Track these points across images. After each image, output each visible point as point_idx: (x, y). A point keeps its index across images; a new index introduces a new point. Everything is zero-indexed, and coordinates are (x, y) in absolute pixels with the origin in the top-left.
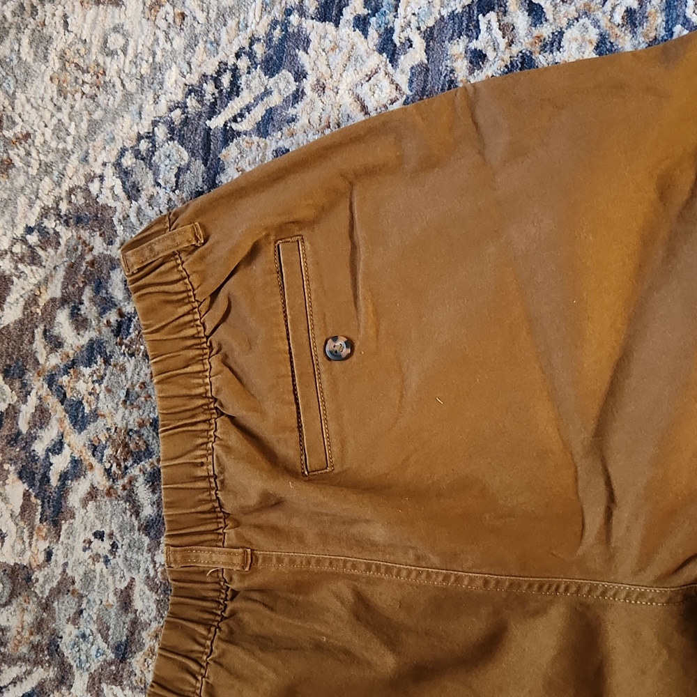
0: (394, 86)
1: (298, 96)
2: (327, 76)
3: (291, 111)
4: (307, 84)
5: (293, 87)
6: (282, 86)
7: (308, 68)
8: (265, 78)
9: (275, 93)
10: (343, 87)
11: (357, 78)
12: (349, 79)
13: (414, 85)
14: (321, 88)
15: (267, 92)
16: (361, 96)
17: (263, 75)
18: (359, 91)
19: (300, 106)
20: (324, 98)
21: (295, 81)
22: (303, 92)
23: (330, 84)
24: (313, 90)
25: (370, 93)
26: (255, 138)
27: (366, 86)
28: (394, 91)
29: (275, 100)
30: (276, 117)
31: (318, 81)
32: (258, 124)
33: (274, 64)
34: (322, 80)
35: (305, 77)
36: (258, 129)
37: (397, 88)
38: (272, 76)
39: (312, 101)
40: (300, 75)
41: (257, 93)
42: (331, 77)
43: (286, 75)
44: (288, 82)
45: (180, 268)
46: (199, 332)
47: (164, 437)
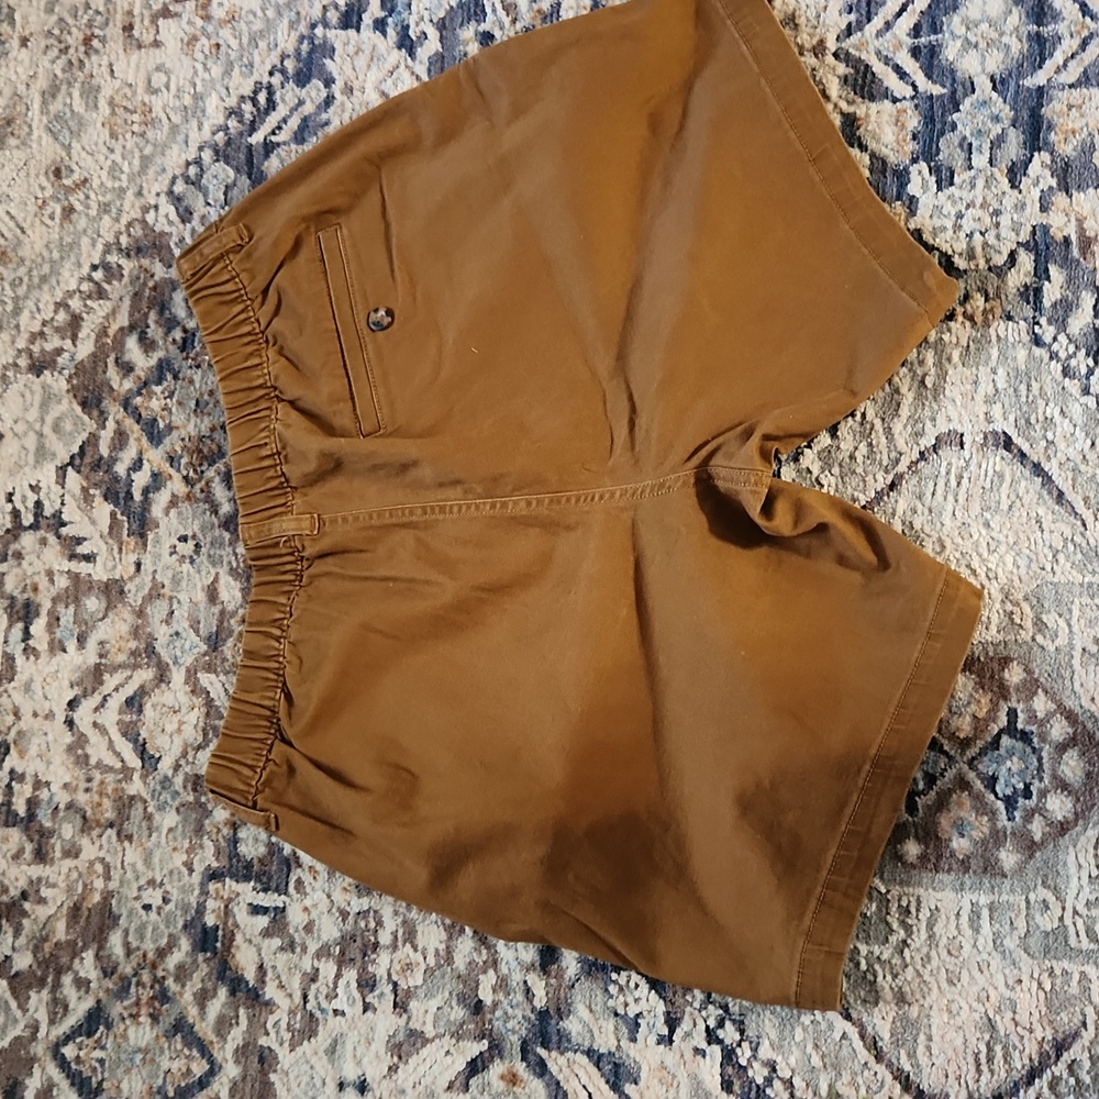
0: (414, 77)
1: (329, 101)
2: (353, 78)
3: (324, 116)
4: (336, 89)
5: (324, 94)
6: (313, 94)
7: (335, 75)
8: (297, 90)
9: (308, 103)
10: (369, 87)
11: (380, 76)
12: (373, 78)
13: (432, 73)
14: (348, 90)
15: (301, 103)
16: (386, 91)
17: (295, 87)
18: (383, 87)
19: (332, 110)
20: (353, 99)
21: (325, 87)
22: (333, 97)
23: (356, 84)
24: (342, 93)
25: (393, 87)
26: (293, 146)
27: (389, 81)
28: (415, 81)
29: (308, 108)
30: (311, 124)
31: (346, 84)
32: (295, 133)
33: (305, 75)
34: (349, 83)
35: (334, 83)
36: (296, 138)
37: (418, 78)
38: (304, 86)
39: (343, 104)
40: (329, 82)
41: (292, 105)
42: (357, 78)
43: (317, 83)
44: (319, 90)
45: (229, 268)
46: (254, 329)
47: (231, 429)
